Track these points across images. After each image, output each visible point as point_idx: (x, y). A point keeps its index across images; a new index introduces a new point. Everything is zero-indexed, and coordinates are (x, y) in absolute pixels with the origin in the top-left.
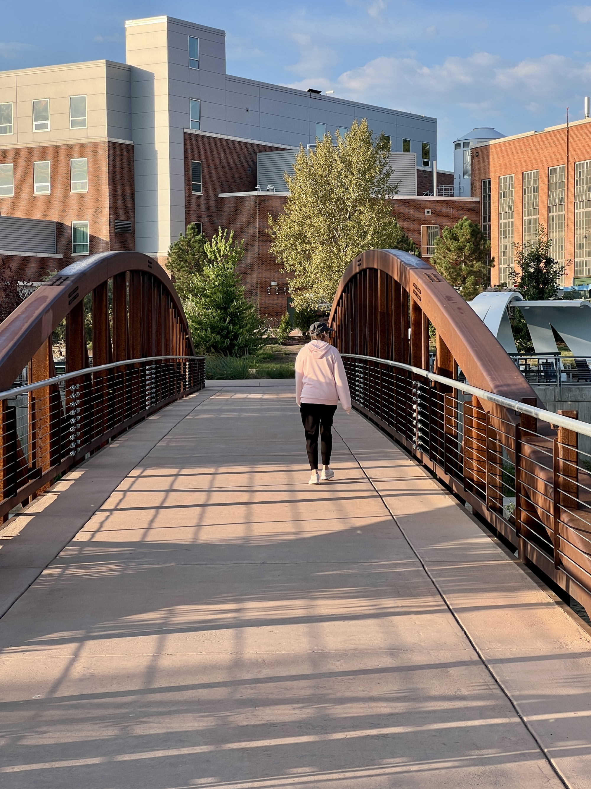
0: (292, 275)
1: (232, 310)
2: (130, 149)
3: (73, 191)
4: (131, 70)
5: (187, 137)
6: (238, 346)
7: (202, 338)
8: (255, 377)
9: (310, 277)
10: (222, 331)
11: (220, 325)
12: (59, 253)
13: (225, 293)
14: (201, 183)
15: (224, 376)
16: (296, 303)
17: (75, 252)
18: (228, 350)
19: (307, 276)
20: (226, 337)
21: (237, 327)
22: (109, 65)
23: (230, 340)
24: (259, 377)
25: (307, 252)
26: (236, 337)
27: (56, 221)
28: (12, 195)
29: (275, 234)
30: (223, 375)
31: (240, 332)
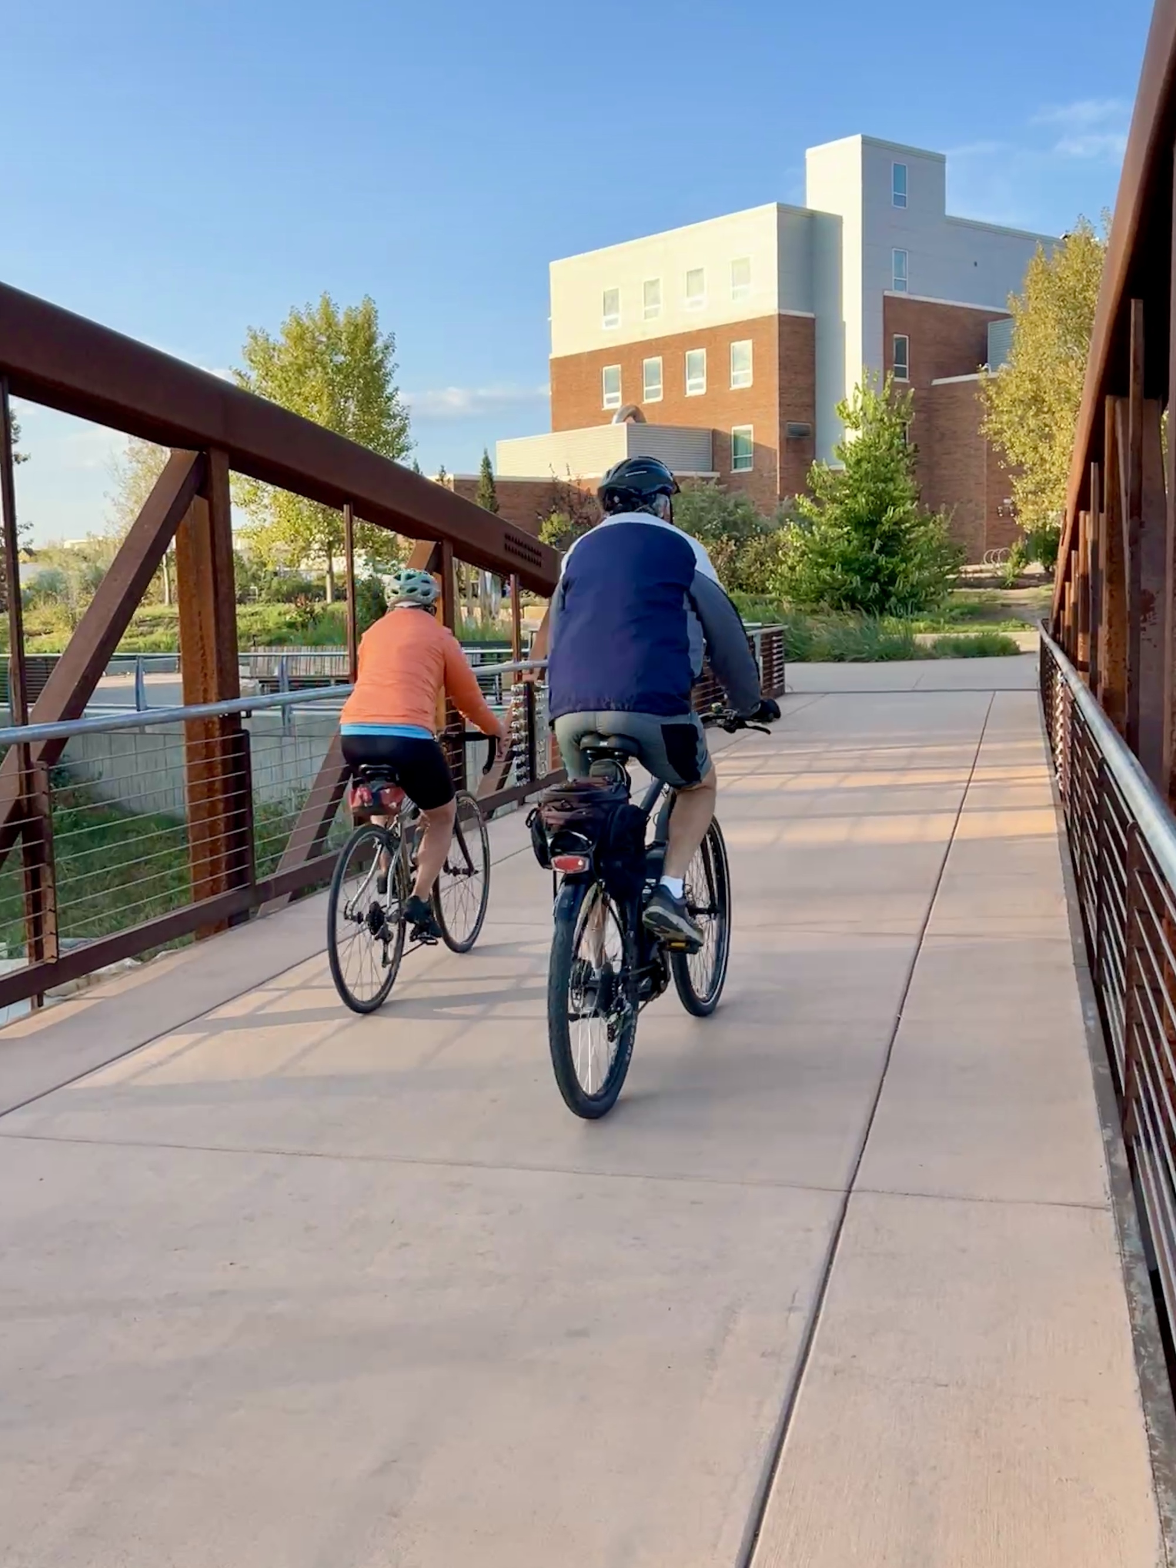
0: (1019, 470)
1: (886, 528)
2: (810, 323)
3: (734, 387)
4: (813, 217)
5: (888, 301)
6: (896, 596)
7: (825, 582)
8: (930, 656)
9: (1051, 473)
10: (867, 568)
11: (863, 555)
12: (717, 471)
13: (872, 494)
14: (907, 366)
15: (864, 656)
16: (1024, 517)
17: (735, 467)
18: (879, 606)
19: (1045, 471)
20: (874, 579)
21: (896, 559)
22: (782, 210)
23: (881, 585)
24: (937, 655)
25: (1047, 429)
26: (892, 579)
27: (712, 428)
28: (660, 399)
29: (992, 401)
30: (864, 653)
31: (901, 569)
